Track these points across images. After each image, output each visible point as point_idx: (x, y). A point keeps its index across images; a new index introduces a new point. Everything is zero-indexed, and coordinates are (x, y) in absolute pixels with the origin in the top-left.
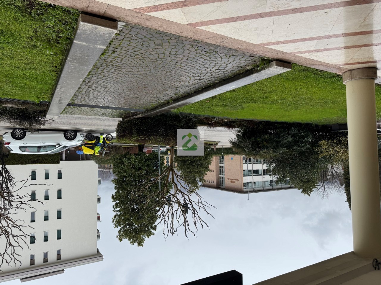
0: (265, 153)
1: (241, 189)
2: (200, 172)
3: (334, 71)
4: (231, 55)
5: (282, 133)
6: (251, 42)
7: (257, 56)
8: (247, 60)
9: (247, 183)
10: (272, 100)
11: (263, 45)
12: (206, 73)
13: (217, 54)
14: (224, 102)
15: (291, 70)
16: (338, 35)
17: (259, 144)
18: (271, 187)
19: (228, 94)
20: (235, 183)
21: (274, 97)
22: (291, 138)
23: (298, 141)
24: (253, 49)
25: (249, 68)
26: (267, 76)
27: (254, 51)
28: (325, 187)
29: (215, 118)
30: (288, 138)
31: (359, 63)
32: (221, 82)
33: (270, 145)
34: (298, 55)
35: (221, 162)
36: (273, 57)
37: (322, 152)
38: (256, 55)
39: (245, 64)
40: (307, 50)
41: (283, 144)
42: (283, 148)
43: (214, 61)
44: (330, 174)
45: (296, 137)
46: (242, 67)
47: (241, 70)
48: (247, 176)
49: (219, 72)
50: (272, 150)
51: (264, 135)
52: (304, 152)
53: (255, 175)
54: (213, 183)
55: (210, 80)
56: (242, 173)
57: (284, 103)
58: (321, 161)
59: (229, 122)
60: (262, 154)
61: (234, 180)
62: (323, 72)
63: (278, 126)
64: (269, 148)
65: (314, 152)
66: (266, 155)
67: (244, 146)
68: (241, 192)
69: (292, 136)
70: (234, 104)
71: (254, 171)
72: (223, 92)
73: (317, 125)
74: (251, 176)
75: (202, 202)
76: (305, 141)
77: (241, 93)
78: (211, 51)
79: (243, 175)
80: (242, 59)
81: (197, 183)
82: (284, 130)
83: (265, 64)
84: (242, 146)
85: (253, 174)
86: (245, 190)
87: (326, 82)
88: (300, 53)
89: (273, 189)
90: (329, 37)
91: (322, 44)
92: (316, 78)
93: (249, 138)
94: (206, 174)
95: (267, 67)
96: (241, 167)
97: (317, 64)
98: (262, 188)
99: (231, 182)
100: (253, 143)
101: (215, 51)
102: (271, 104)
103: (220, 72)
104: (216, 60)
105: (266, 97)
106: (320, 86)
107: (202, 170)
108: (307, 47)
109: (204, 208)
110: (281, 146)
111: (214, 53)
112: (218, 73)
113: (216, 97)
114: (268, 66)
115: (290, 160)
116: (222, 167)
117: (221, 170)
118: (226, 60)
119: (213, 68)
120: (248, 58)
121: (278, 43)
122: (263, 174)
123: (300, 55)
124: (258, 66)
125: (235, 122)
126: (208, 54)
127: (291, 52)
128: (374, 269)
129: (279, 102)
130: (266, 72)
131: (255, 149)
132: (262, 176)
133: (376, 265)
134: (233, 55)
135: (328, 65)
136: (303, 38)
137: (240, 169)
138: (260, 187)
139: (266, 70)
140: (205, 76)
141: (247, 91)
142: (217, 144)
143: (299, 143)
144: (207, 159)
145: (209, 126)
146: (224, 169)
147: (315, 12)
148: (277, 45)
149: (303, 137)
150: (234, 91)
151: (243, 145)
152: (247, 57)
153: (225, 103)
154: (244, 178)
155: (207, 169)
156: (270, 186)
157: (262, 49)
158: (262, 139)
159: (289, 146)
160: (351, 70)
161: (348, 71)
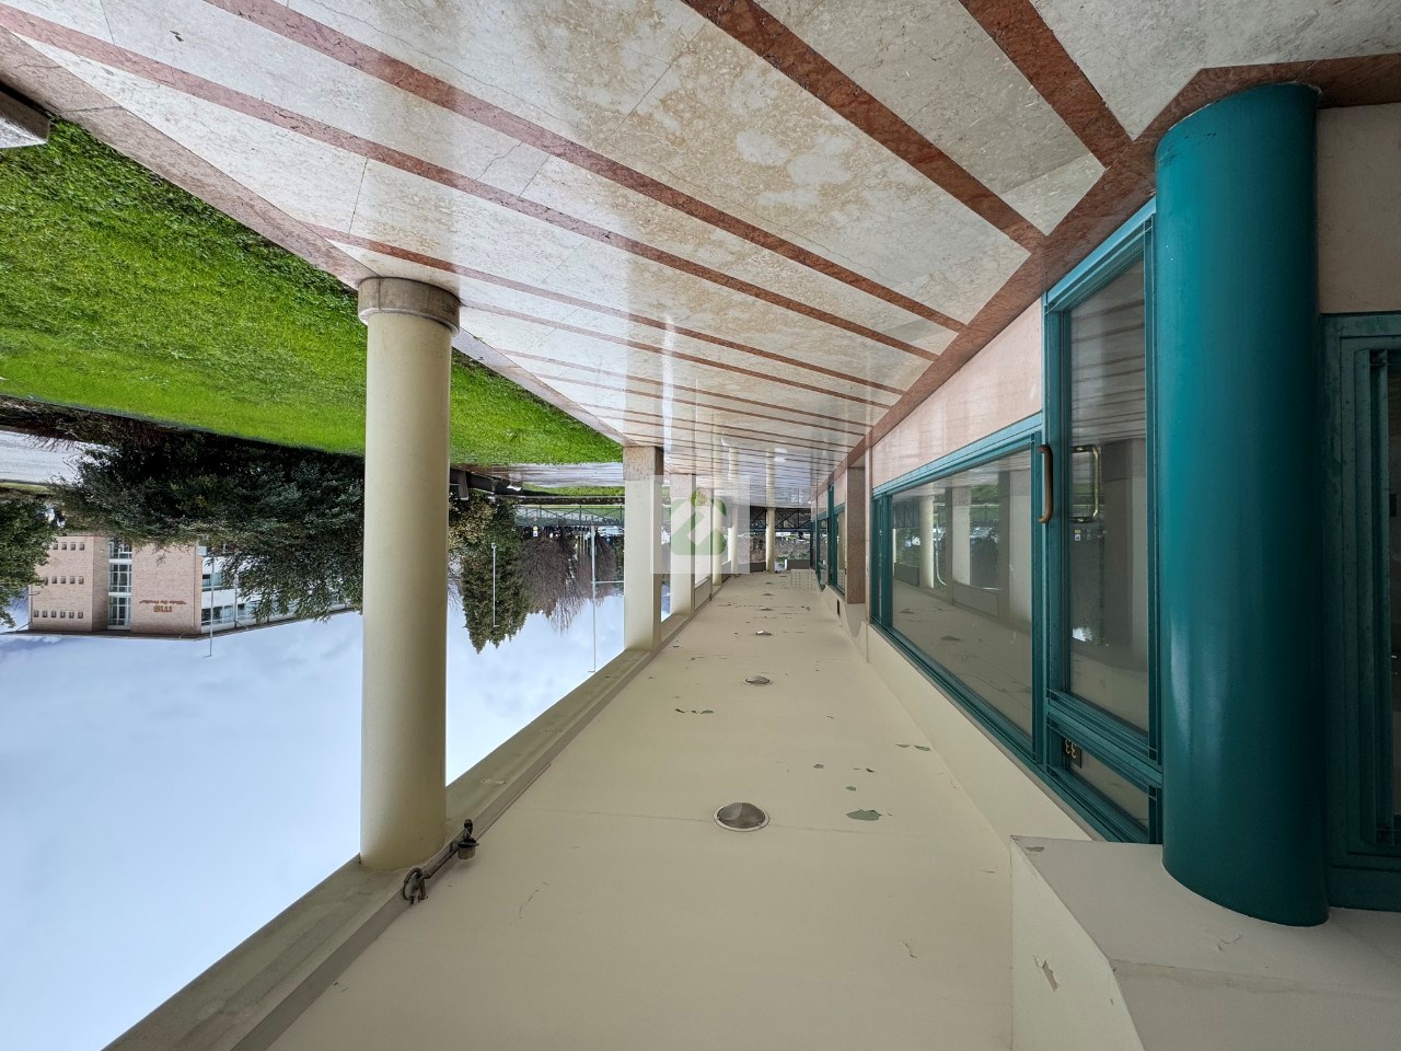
0: (198, 530)
1: (191, 628)
3: (321, 262)
9: (214, 608)
10: (136, 340)
15: (41, 142)
17: (179, 502)
20: (171, 610)
22: (298, 490)
30: (285, 490)
33: (220, 509)
35: (120, 553)
41: (267, 506)
42: (268, 517)
45: (314, 489)
48: (215, 589)
50: (225, 522)
51: (196, 476)
56: (201, 583)
59: (40, 415)
60: (188, 533)
61: (169, 605)
64: (214, 515)
67: (111, 507)
69: (301, 486)
79: (200, 588)
82: (272, 467)
86: (204, 629)
93: (134, 479)
99: (158, 609)
100: (150, 497)
110: (260, 512)
115: (297, 550)
116: (124, 567)
117: (119, 577)
128: (407, 904)
133: (415, 888)
138: (233, 620)
143: (324, 506)
146: (128, 573)
151: (109, 504)
158: (190, 487)
159: (289, 513)
160: (380, 278)
161: (372, 278)
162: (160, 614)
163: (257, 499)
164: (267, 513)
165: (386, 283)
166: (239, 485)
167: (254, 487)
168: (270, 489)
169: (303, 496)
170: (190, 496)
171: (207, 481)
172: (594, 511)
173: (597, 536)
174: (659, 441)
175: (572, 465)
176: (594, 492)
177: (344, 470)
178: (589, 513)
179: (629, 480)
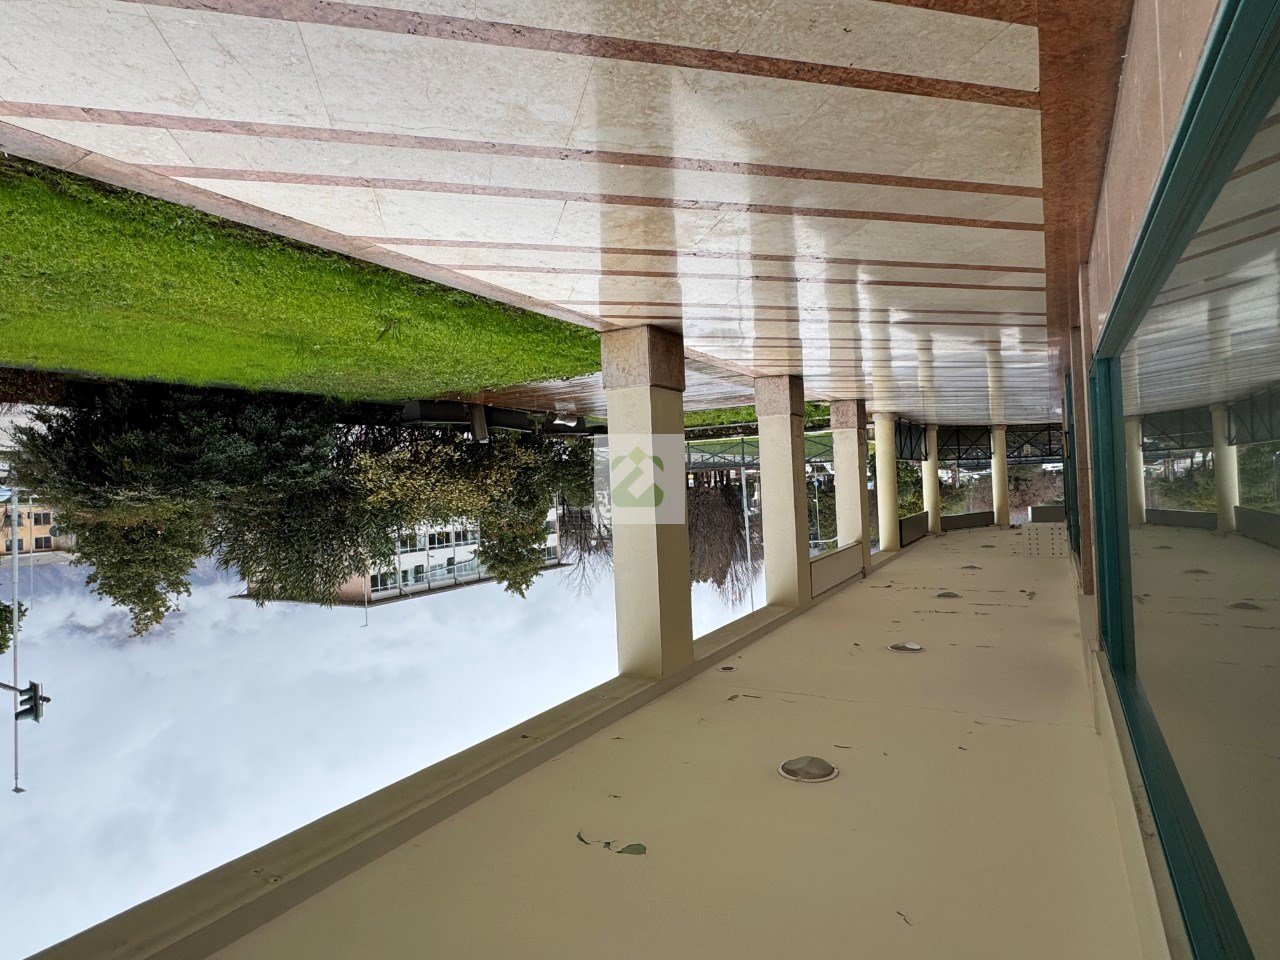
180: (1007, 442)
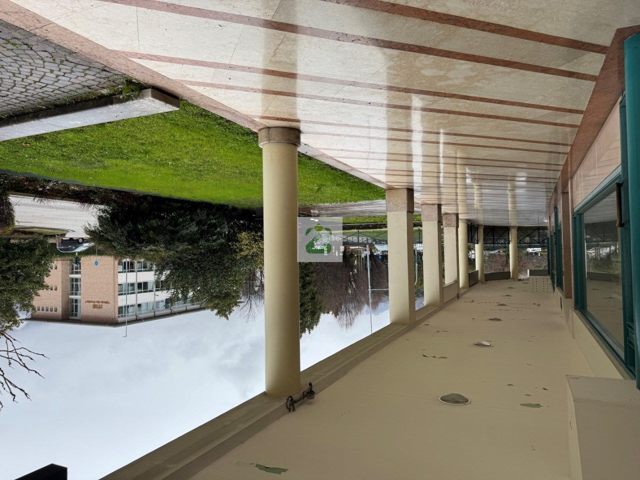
0: (151, 250)
1: (113, 319)
2: (22, 291)
3: (247, 125)
4: (63, 59)
5: (181, 217)
6: (101, 43)
7: (116, 73)
8: (98, 75)
9: (125, 307)
10: (156, 159)
11: (124, 55)
12: (13, 84)
13: (31, 49)
14: (65, 150)
15: (178, 109)
16: (243, 67)
17: (142, 235)
18: (169, 310)
19: (70, 135)
20: (101, 308)
21: (158, 154)
22: (196, 226)
23: (207, 232)
24: (106, 58)
25: (105, 92)
26: (138, 112)
27: (110, 61)
28: (251, 304)
29: (50, 181)
30: (190, 226)
31: (278, 119)
32: (49, 109)
33: (160, 238)
34: (188, 86)
35: (74, 270)
36: (146, 81)
37: (241, 250)
38: (115, 70)
39: (96, 83)
40: (200, 80)
41: (182, 236)
42: (182, 242)
43: (28, 64)
44: (258, 284)
45: (204, 225)
46: (90, 88)
47: (89, 93)
48: (125, 294)
49: (43, 87)
50: (163, 245)
51: (150, 220)
52: (216, 249)
53: (141, 292)
54: (56, 311)
55: (24, 102)
56: (117, 290)
57: (178, 166)
58: (240, 263)
59: (83, 192)
60: (146, 252)
61: (101, 304)
62: (231, 123)
63: (175, 205)
64: (158, 242)
65: (231, 249)
66: (154, 255)
67: (112, 239)
68: (114, 323)
69: (198, 224)
70: (86, 156)
71: (140, 285)
72: (57, 129)
73: (234, 209)
74: (134, 293)
75: (15, 349)
76: (218, 232)
77: (97, 137)
78: (16, 41)
79: (117, 293)
80: (87, 72)
81: (14, 314)
82: (184, 213)
83: (133, 91)
84: (109, 238)
85: (136, 290)
86: (120, 320)
87: (237, 140)
88: (191, 83)
89: (172, 314)
90: (231, 67)
91: (222, 77)
92: (222, 131)
93: (122, 223)
94: (37, 294)
95: (137, 97)
96: (115, 278)
97: (219, 109)
98: (152, 314)
99: (95, 307)
100: (129, 233)
101: (25, 42)
102: (156, 166)
103: (45, 89)
104: (31, 61)
105: (146, 152)
106: (230, 145)
107: (28, 286)
108: (201, 76)
109: (21, 360)
110: (179, 240)
111: (26, 47)
112: (41, 88)
113: (43, 137)
114: (138, 95)
115: (194, 262)
116: (77, 280)
117: (74, 286)
118: (54, 67)
119: (27, 76)
120: (99, 73)
121: (151, 57)
122: (155, 289)
123: (191, 87)
124: (121, 93)
125: (95, 193)
126: (10, 46)
127: (176, 78)
128: (288, 410)
129: (170, 163)
130: (136, 106)
131: (134, 245)
132: (153, 293)
133: (291, 405)
134: (67, 60)
135: (237, 113)
136: (191, 58)
137: (112, 281)
138: (150, 312)
139: (135, 101)
140: (11, 90)
141: (108, 135)
142: (63, 235)
143: (209, 235)
144: (40, 265)
145: (39, 197)
146: (79, 283)
147: (204, 19)
148: (149, 61)
149: (214, 226)
150: (81, 130)
151: (111, 237)
152: (99, 71)
153: (65, 152)
154: (120, 297)
155: (41, 285)
156: (166, 308)
157: (122, 61)
158: (146, 226)
159: (192, 240)
160: (269, 128)
161: (266, 128)
162: (96, 310)
163: (177, 232)
164: (182, 240)
165: (271, 130)
166: (169, 224)
167: (176, 225)
168: (183, 226)
169: (199, 230)
170: (147, 232)
171: (154, 223)
172: (368, 234)
173: (372, 255)
174: (410, 185)
175: (353, 203)
176: (367, 220)
177: (218, 213)
178: (366, 236)
179: (390, 211)
180: (518, 235)
